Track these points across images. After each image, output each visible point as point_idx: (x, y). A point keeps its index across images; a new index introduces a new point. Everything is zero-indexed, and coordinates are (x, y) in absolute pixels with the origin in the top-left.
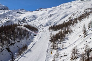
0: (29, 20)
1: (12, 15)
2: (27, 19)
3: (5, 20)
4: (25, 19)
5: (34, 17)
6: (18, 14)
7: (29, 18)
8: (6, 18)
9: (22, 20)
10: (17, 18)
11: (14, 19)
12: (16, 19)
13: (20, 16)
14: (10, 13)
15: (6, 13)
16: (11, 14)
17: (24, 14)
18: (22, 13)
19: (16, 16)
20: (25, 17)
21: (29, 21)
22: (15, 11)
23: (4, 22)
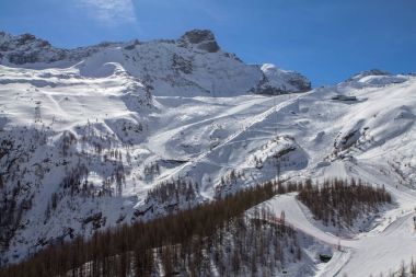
0: (378, 135)
1: (307, 115)
2: (367, 132)
3: (272, 145)
4: (362, 131)
5: (403, 116)
6: (338, 107)
7: (380, 123)
8: (278, 138)
9: (347, 138)
10: (327, 131)
11: (314, 137)
12: (323, 133)
13: (342, 115)
14: (301, 107)
15: (281, 110)
16: (305, 111)
17: (366, 100)
18: (353, 100)
19: (325, 119)
20: (361, 122)
21: (377, 139)
22: (324, 94)
23: (263, 160)
